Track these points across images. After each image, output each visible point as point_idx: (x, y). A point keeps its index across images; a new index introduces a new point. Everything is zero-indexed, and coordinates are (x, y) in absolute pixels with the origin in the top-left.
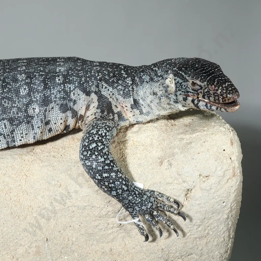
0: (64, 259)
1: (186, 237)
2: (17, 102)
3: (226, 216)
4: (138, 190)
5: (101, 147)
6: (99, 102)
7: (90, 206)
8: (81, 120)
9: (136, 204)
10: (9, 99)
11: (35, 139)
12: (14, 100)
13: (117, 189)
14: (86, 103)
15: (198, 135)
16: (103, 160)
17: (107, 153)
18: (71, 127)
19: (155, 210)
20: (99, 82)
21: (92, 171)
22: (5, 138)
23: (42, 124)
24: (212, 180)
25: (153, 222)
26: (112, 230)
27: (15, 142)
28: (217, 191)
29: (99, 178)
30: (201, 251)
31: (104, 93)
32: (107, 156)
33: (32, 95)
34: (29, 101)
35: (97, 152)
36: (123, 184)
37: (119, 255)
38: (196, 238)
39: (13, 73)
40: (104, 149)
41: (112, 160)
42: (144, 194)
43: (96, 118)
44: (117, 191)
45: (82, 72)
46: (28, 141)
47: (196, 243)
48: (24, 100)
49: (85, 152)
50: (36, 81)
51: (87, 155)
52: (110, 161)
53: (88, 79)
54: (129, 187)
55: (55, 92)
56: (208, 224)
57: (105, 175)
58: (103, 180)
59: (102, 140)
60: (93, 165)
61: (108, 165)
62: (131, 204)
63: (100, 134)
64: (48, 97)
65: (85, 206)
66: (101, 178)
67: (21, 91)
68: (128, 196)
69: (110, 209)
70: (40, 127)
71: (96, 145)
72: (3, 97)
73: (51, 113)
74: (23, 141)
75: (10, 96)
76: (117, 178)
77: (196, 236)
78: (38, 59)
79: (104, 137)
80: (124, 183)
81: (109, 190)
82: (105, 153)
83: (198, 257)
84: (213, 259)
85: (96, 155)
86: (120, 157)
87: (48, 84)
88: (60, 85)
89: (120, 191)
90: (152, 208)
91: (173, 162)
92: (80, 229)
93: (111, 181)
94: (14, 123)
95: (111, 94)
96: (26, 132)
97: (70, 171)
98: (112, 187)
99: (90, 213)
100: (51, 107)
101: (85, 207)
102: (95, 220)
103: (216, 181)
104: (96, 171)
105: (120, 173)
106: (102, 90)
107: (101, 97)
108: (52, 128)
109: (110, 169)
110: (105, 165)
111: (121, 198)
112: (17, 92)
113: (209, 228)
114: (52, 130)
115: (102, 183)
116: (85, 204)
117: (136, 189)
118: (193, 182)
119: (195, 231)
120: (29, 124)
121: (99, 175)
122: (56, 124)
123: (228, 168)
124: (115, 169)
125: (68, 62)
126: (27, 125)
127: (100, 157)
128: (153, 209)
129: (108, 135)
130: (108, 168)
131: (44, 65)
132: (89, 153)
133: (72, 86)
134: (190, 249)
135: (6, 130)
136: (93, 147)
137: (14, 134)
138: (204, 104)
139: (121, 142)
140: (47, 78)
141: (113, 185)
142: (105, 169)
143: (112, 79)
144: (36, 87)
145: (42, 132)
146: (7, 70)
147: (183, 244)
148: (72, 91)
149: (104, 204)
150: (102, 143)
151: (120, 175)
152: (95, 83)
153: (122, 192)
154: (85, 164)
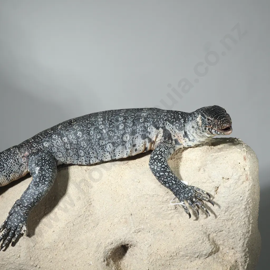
0: (141, 227)
1: (217, 219)
2: (117, 133)
3: (244, 207)
4: (183, 185)
5: (160, 158)
6: (164, 133)
7: (156, 194)
8: (153, 144)
9: (181, 193)
10: (112, 131)
11: (127, 155)
12: (116, 132)
13: (169, 182)
14: (156, 133)
16: (160, 165)
17: (163, 161)
18: (148, 149)
19: (194, 198)
20: (164, 121)
22: (110, 154)
23: (131, 146)
24: (231, 181)
25: (192, 205)
26: (170, 212)
27: (115, 157)
28: (235, 189)
29: (158, 175)
30: (229, 229)
31: (167, 128)
32: (163, 163)
33: (126, 129)
34: (124, 133)
35: (158, 160)
37: (175, 227)
38: (224, 220)
39: (117, 117)
40: (162, 159)
41: (166, 166)
42: (187, 188)
43: (161, 142)
44: (169, 184)
45: (155, 116)
46: (123, 156)
47: (225, 223)
48: (121, 132)
49: (151, 160)
50: (129, 121)
53: (158, 120)
54: (177, 182)
55: (139, 127)
56: (232, 211)
57: (161, 174)
58: (160, 177)
59: (161, 154)
60: (155, 168)
61: (163, 168)
62: (178, 193)
63: (161, 151)
64: (135, 130)
65: (153, 195)
67: (120, 127)
68: (176, 188)
69: (168, 197)
70: (130, 148)
71: (157, 156)
72: (109, 130)
73: (136, 140)
74: (120, 156)
75: (113, 130)
76: (169, 176)
77: (224, 218)
78: (133, 109)
79: (163, 152)
80: (173, 179)
81: (164, 183)
82: (162, 161)
83: (227, 233)
84: (238, 235)
85: (157, 162)
86: (176, 167)
87: (135, 123)
88: (142, 123)
90: (192, 196)
91: (206, 169)
92: (151, 209)
94: (115, 145)
95: (171, 129)
96: (122, 151)
98: (166, 181)
99: (157, 199)
100: (136, 136)
102: (160, 204)
103: (234, 182)
104: (156, 171)
105: (171, 173)
106: (166, 126)
107: (165, 130)
108: (137, 149)
109: (165, 170)
110: (161, 168)
111: (171, 188)
112: (118, 127)
113: (233, 214)
114: (137, 150)
116: (154, 194)
117: (182, 184)
118: (219, 182)
119: (223, 215)
120: (123, 146)
121: (158, 174)
122: (139, 146)
123: (241, 174)
124: (168, 170)
125: (149, 110)
126: (122, 146)
127: (159, 163)
128: (193, 197)
129: (166, 152)
130: (163, 169)
131: (135, 112)
132: (153, 161)
133: (149, 124)
134: (221, 227)
135: (111, 149)
136: (156, 158)
137: (115, 152)
138: (214, 131)
139: (178, 158)
140: (135, 119)
142: (161, 170)
143: (173, 120)
144: (128, 125)
145: (131, 151)
146: (114, 115)
147: (215, 223)
148: (149, 127)
149: (165, 193)
150: (161, 155)
151: (171, 174)
152: (162, 122)
153: (172, 185)
154: (150, 168)
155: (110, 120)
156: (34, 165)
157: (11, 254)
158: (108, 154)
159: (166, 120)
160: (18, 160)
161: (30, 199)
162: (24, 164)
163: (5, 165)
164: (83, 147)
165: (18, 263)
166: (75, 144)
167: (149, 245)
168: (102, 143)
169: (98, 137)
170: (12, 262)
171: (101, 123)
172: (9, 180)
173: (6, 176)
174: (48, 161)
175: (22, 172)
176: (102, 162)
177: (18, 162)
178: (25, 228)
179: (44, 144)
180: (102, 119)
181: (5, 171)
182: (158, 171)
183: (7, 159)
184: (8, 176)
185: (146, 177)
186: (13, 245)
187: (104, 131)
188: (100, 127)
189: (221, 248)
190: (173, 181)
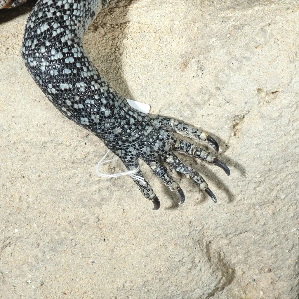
0: (12, 233)
1: (235, 203)
4: (135, 115)
5: (59, 31)
7: (52, 142)
9: (130, 143)
13: (90, 113)
15: (257, 11)
16: (60, 56)
17: (69, 43)
19: (169, 155)
21: (40, 78)
24: (283, 100)
25: (165, 175)
26: (98, 186)
28: (293, 121)
29: (54, 91)
30: (264, 227)
32: (68, 48)
35: (49, 41)
36: (102, 104)
37: (111, 230)
38: (254, 205)
40: (65, 36)
41: (78, 58)
42: (148, 125)
44: (90, 117)
47: (254, 212)
49: (29, 40)
51: (31, 46)
52: (75, 58)
54: (116, 111)
56: (277, 181)
57: (64, 86)
58: (62, 96)
59: (62, 17)
60: (40, 66)
61: (70, 66)
62: (120, 143)
63: (59, 7)
65: (44, 142)
66: (57, 92)
68: (114, 128)
69: (89, 148)
71: (48, 27)
76: (90, 93)
77: (253, 201)
79: (68, 12)
80: (104, 101)
81: (75, 116)
82: (66, 43)
83: (258, 237)
84: (287, 240)
85: (46, 47)
86: (110, 54)
89: (95, 118)
90: (163, 151)
91: (206, 64)
92: (41, 182)
93: (77, 98)
97: (14, 78)
98: (79, 109)
99: (54, 155)
101: (44, 145)
102: (66, 168)
103: (292, 101)
104: (47, 78)
105: (96, 82)
109: (74, 74)
110: (63, 67)
111: (99, 131)
113: (279, 187)
115: (60, 102)
116: (45, 139)
117: (131, 113)
118: (246, 103)
119: (252, 192)
121: (53, 87)
124: (85, 74)
127: (53, 52)
128: (166, 152)
129: (77, 9)
130: (70, 72)
132: (35, 42)
134: (243, 223)
136: (43, 31)
139: (117, 25)
141: (81, 106)
142: (63, 75)
147: (229, 214)
149: (79, 139)
150: (62, 23)
151: (97, 87)
153: (100, 120)
154: (27, 64)
167: (39, 283)
182: (51, 78)
185: (19, 89)
189: (239, 273)
190: (103, 109)
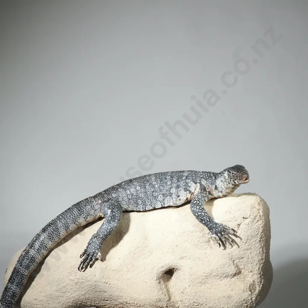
0: (184, 255)
1: (240, 248)
3: (259, 240)
5: (199, 202)
6: (200, 187)
8: (193, 194)
9: (213, 228)
10: (163, 186)
12: (165, 186)
14: (195, 187)
16: (199, 207)
18: (189, 199)
19: (223, 232)
21: (194, 212)
22: (161, 202)
23: (176, 197)
24: (249, 220)
25: (222, 237)
27: (165, 205)
28: (252, 226)
29: (197, 215)
30: (248, 256)
31: (203, 183)
33: (172, 184)
34: (171, 187)
38: (245, 249)
39: (165, 176)
42: (218, 224)
43: (198, 193)
44: (205, 221)
45: (194, 175)
47: (245, 252)
48: (169, 186)
50: (175, 179)
53: (196, 178)
54: (210, 220)
55: (182, 183)
56: (250, 243)
57: (199, 214)
58: (199, 216)
60: (195, 209)
61: (201, 209)
62: (211, 228)
64: (179, 185)
67: (168, 183)
72: (160, 185)
73: (180, 192)
74: (168, 204)
76: (205, 216)
79: (200, 199)
80: (208, 218)
81: (201, 221)
82: (200, 205)
83: (247, 260)
84: (255, 261)
87: (179, 180)
88: (184, 180)
91: (231, 211)
92: (191, 242)
93: (202, 216)
94: (165, 196)
95: (206, 184)
96: (169, 200)
99: (195, 234)
100: (180, 190)
102: (198, 238)
103: (251, 220)
107: (201, 185)
111: (207, 225)
112: (166, 183)
113: (251, 245)
115: (198, 218)
116: (193, 230)
117: (214, 221)
118: (240, 221)
119: (244, 245)
120: (171, 196)
122: (182, 197)
123: (256, 215)
125: (189, 172)
127: (197, 206)
129: (202, 199)
130: (201, 211)
132: (193, 205)
133: (189, 181)
134: (242, 254)
135: (161, 199)
137: (165, 201)
138: (237, 181)
140: (179, 178)
141: (203, 218)
142: (199, 211)
143: (207, 178)
144: (174, 181)
147: (238, 251)
150: (199, 201)
151: (206, 214)
152: (199, 179)
153: (207, 222)
155: (160, 178)
156: (107, 208)
157: (89, 274)
158: (159, 203)
159: (202, 178)
160: (93, 206)
161: (104, 232)
162: (98, 209)
163: (84, 210)
164: (141, 198)
165: (94, 280)
166: (135, 195)
167: (190, 268)
168: (155, 194)
169: (152, 190)
170: (89, 280)
171: (154, 180)
172: (87, 221)
173: (85, 218)
174: (117, 206)
175: (96, 215)
176: (155, 209)
177: (94, 207)
178: (99, 254)
179: (113, 195)
180: (154, 178)
181: (84, 214)
182: (197, 212)
183: (86, 205)
184: (86, 218)
186: (91, 267)
187: (157, 186)
188: (153, 183)
189: (243, 271)
190: (208, 219)
